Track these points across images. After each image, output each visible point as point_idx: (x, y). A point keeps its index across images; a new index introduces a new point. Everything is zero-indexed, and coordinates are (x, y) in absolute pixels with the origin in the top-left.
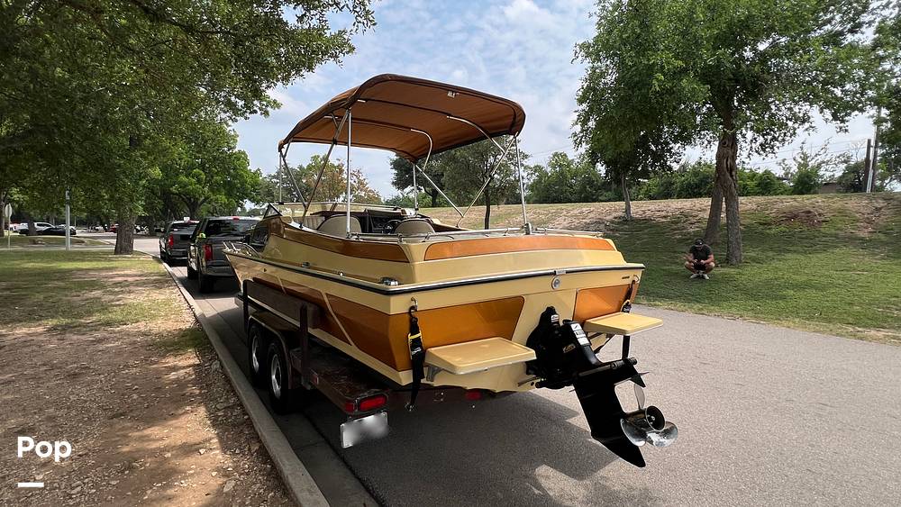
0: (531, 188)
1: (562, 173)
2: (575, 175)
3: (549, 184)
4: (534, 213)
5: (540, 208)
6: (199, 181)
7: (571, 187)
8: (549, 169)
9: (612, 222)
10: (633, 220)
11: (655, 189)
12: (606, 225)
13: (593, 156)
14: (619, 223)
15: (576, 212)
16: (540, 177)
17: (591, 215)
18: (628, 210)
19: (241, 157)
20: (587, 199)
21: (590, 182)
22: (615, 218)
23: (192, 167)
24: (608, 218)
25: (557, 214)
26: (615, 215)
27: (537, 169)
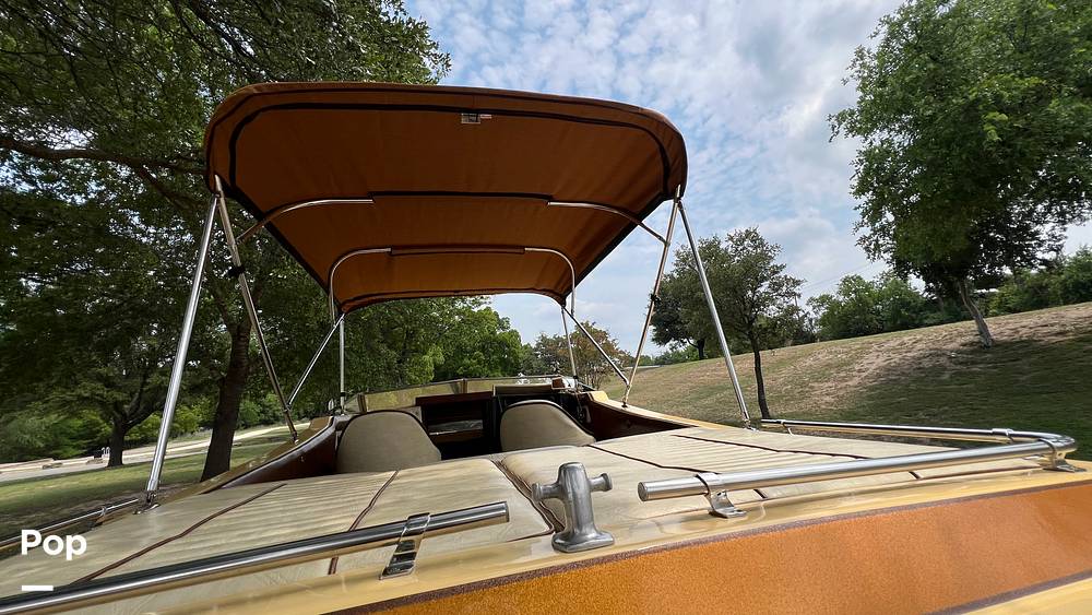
0: (823, 322)
1: (860, 300)
2: (880, 298)
3: (845, 315)
4: (831, 353)
5: (836, 345)
6: (479, 362)
7: (878, 313)
8: (841, 298)
9: (958, 352)
10: (997, 344)
11: (1016, 299)
12: (951, 358)
13: (901, 266)
14: (972, 352)
15: (892, 344)
16: (831, 310)
17: (919, 346)
18: (983, 330)
19: (514, 334)
20: (905, 326)
21: (905, 304)
22: (964, 345)
23: (474, 349)
24: (950, 346)
25: (863, 351)
26: (961, 340)
27: (824, 299)
